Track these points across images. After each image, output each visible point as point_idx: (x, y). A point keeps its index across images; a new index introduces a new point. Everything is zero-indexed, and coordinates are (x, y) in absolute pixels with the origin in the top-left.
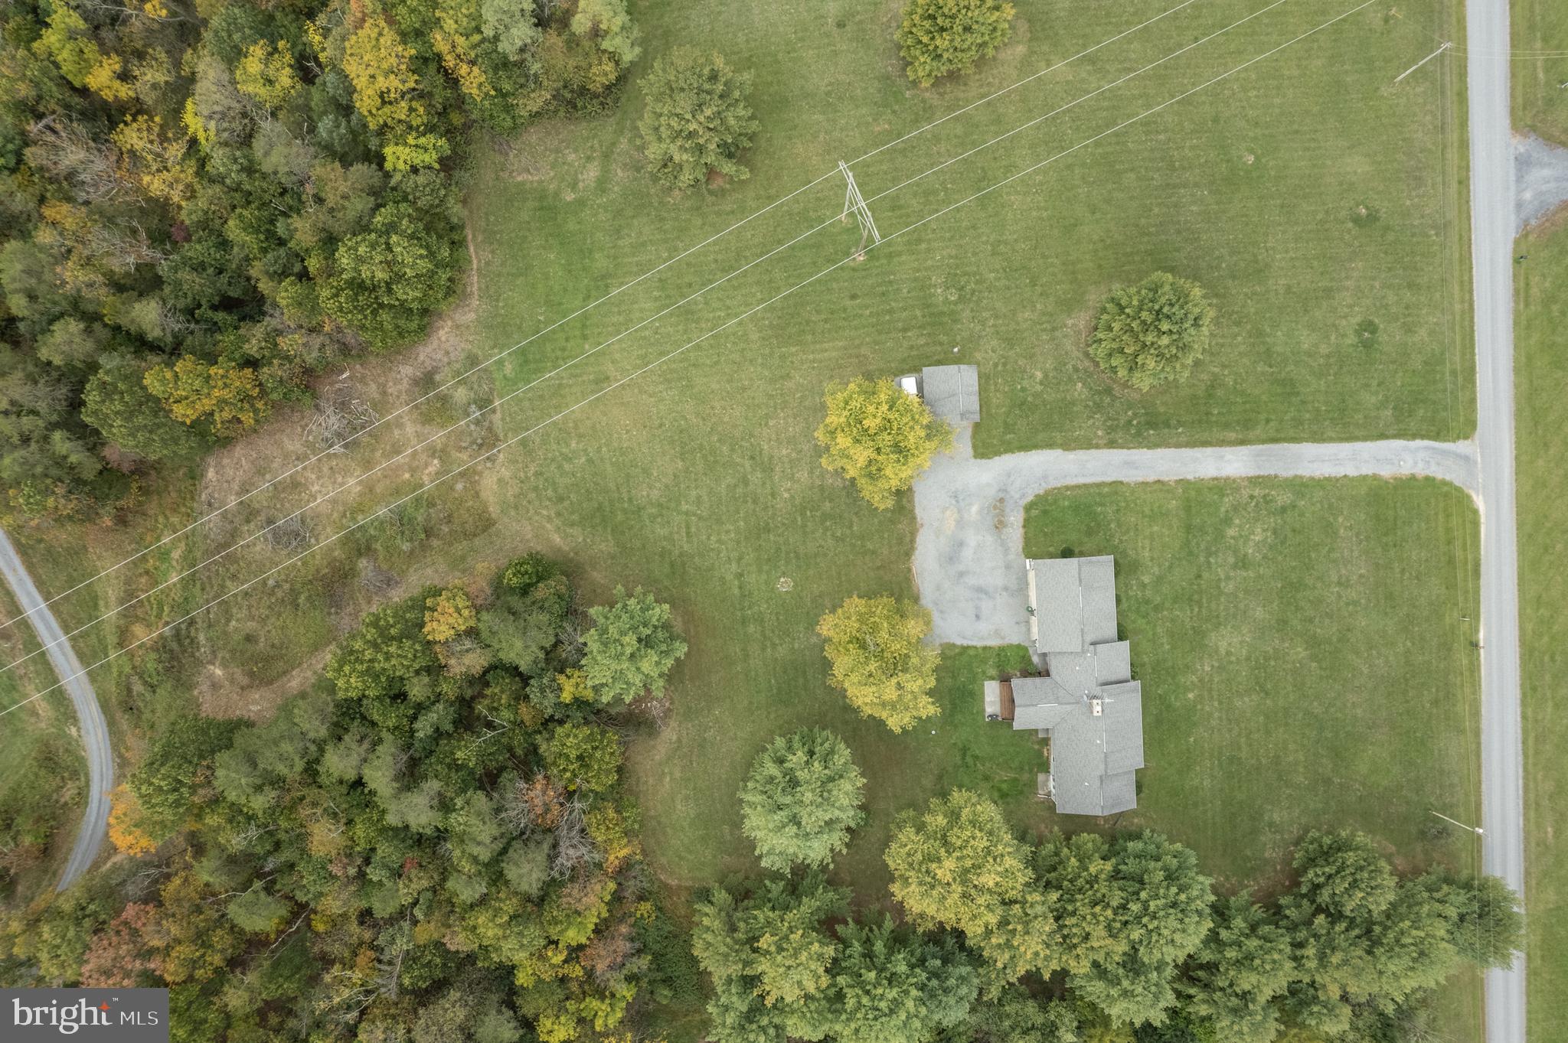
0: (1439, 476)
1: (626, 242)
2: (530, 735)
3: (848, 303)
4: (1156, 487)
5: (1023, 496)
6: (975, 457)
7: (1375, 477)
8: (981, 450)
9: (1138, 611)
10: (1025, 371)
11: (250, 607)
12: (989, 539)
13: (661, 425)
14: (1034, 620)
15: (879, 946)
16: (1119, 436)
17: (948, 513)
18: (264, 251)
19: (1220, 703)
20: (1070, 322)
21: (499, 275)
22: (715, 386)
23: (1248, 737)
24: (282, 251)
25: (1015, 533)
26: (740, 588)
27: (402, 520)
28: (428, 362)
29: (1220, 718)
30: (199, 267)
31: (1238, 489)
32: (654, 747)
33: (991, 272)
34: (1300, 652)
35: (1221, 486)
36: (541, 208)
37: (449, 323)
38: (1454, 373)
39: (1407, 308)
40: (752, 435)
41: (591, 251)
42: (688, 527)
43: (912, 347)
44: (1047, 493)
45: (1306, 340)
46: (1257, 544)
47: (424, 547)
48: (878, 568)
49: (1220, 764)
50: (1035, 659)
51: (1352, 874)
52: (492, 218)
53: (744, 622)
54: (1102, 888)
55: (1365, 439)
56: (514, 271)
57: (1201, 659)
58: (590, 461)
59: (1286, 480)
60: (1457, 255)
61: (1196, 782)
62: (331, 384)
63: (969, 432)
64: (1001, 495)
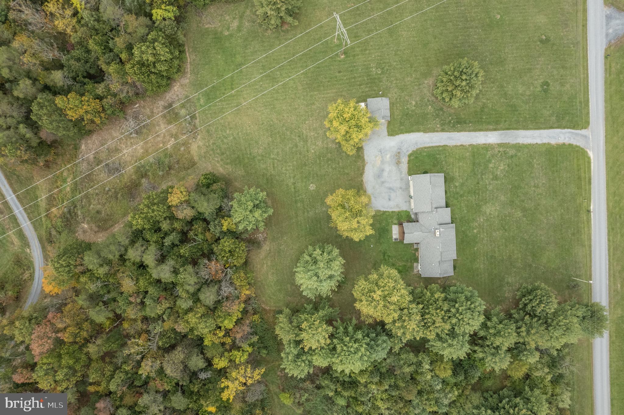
0: (575, 143)
1: (249, 51)
2: (210, 245)
3: (337, 74)
4: (461, 147)
5: (408, 151)
6: (388, 135)
7: (549, 144)
8: (390, 133)
9: (454, 197)
10: (408, 101)
11: (98, 199)
12: (394, 168)
13: (263, 124)
14: (412, 201)
15: (350, 329)
16: (446, 127)
17: (378, 158)
18: (104, 53)
19: (487, 234)
20: (426, 82)
21: (198, 64)
22: (284, 108)
23: (498, 248)
24: (111, 54)
25: (404, 166)
26: (294, 188)
27: (159, 163)
28: (170, 99)
29: (487, 240)
30: (78, 60)
31: (493, 148)
32: (260, 253)
33: (394, 62)
34: (519, 214)
35: (487, 147)
36: (215, 38)
37: (178, 84)
38: (580, 102)
39: (561, 76)
40: (299, 127)
41: (235, 55)
42: (273, 164)
43: (363, 92)
44: (417, 150)
45: (521, 89)
46: (501, 170)
47: (168, 174)
48: (350, 180)
49: (487, 259)
50: (413, 216)
51: (540, 298)
52: (196, 42)
53: (296, 202)
54: (440, 303)
55: (545, 128)
56: (204, 63)
57: (479, 216)
58: (234, 138)
59: (513, 144)
60: (581, 55)
61: (478, 266)
62: (131, 109)
63: (386, 125)
64: (399, 151)
